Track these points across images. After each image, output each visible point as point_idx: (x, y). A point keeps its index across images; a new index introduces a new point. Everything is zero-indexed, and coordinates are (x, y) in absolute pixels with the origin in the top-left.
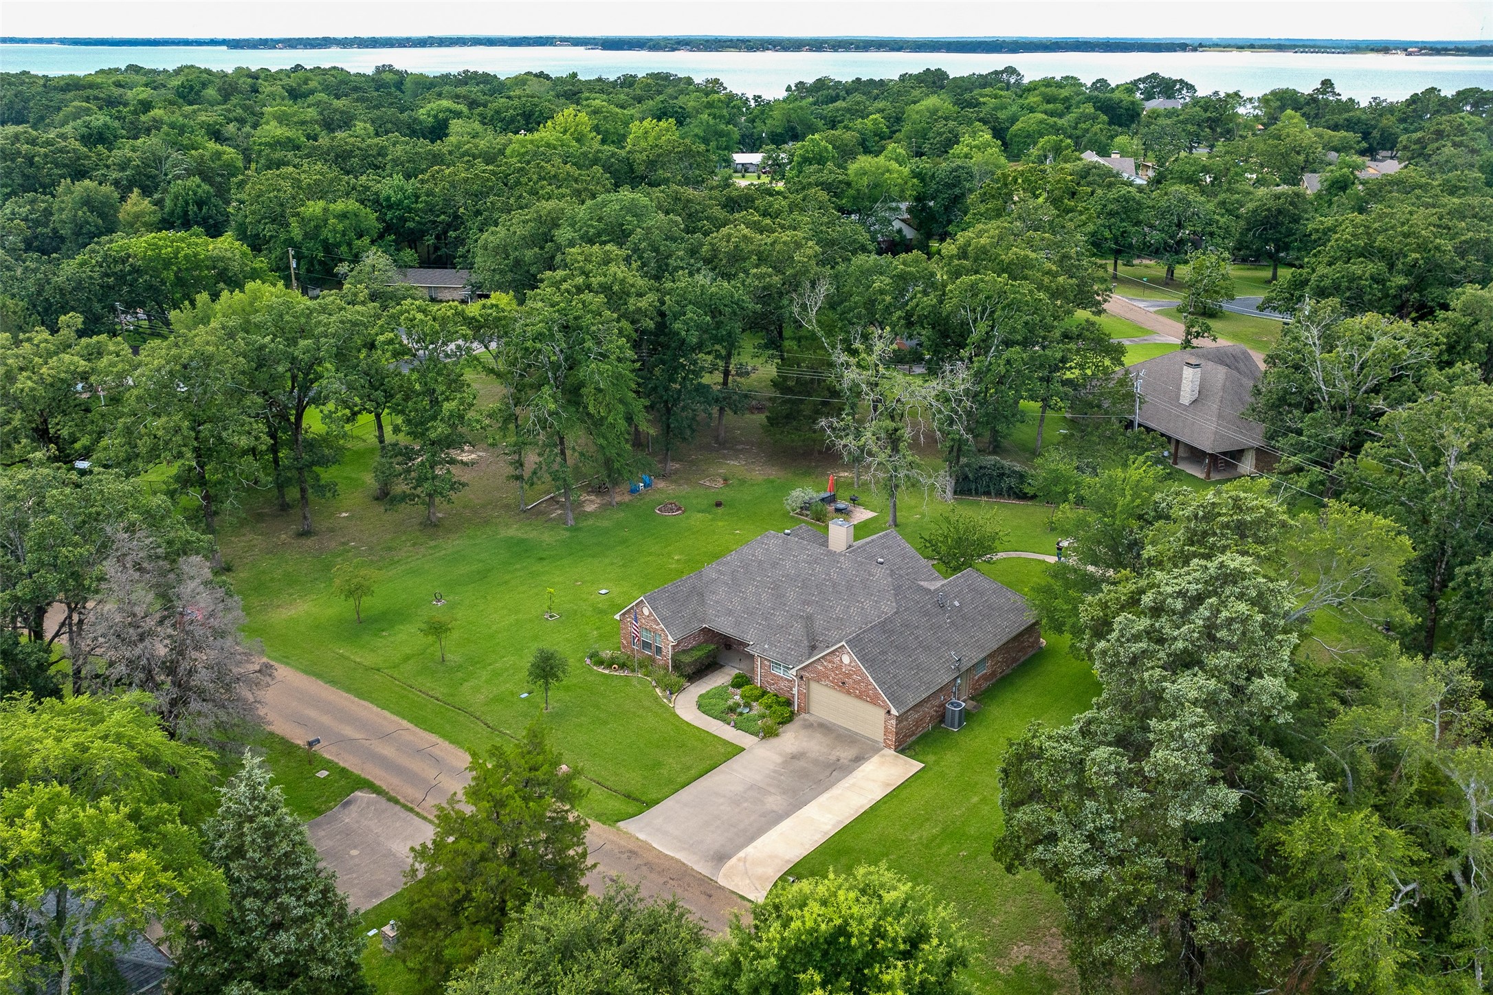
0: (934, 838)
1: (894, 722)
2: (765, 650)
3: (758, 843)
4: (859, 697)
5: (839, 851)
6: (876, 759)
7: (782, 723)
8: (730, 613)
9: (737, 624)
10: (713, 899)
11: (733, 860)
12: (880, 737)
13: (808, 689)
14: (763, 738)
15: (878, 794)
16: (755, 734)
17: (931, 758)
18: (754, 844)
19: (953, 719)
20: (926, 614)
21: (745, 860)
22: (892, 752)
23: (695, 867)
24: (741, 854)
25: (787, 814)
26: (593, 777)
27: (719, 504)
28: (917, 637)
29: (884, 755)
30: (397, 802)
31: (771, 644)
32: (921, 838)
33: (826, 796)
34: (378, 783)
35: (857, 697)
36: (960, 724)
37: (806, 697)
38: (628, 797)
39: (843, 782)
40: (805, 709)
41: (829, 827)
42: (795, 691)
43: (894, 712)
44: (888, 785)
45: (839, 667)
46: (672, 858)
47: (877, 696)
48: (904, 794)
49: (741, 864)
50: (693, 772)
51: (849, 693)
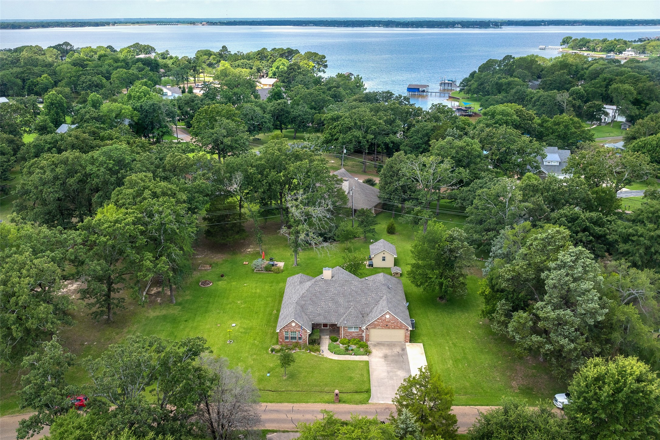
1: (409, 333)
2: (345, 324)
4: (394, 328)
6: (408, 348)
7: (367, 348)
8: (320, 315)
9: (325, 318)
12: (402, 340)
13: (370, 332)
14: (368, 355)
16: (364, 355)
22: (409, 343)
27: (222, 276)
29: (409, 346)
30: (288, 432)
31: (347, 321)
34: (270, 429)
35: (393, 328)
37: (369, 335)
38: (357, 392)
39: (409, 358)
40: (368, 340)
42: (364, 335)
45: (385, 320)
47: (402, 325)
48: (429, 354)
51: (389, 328)
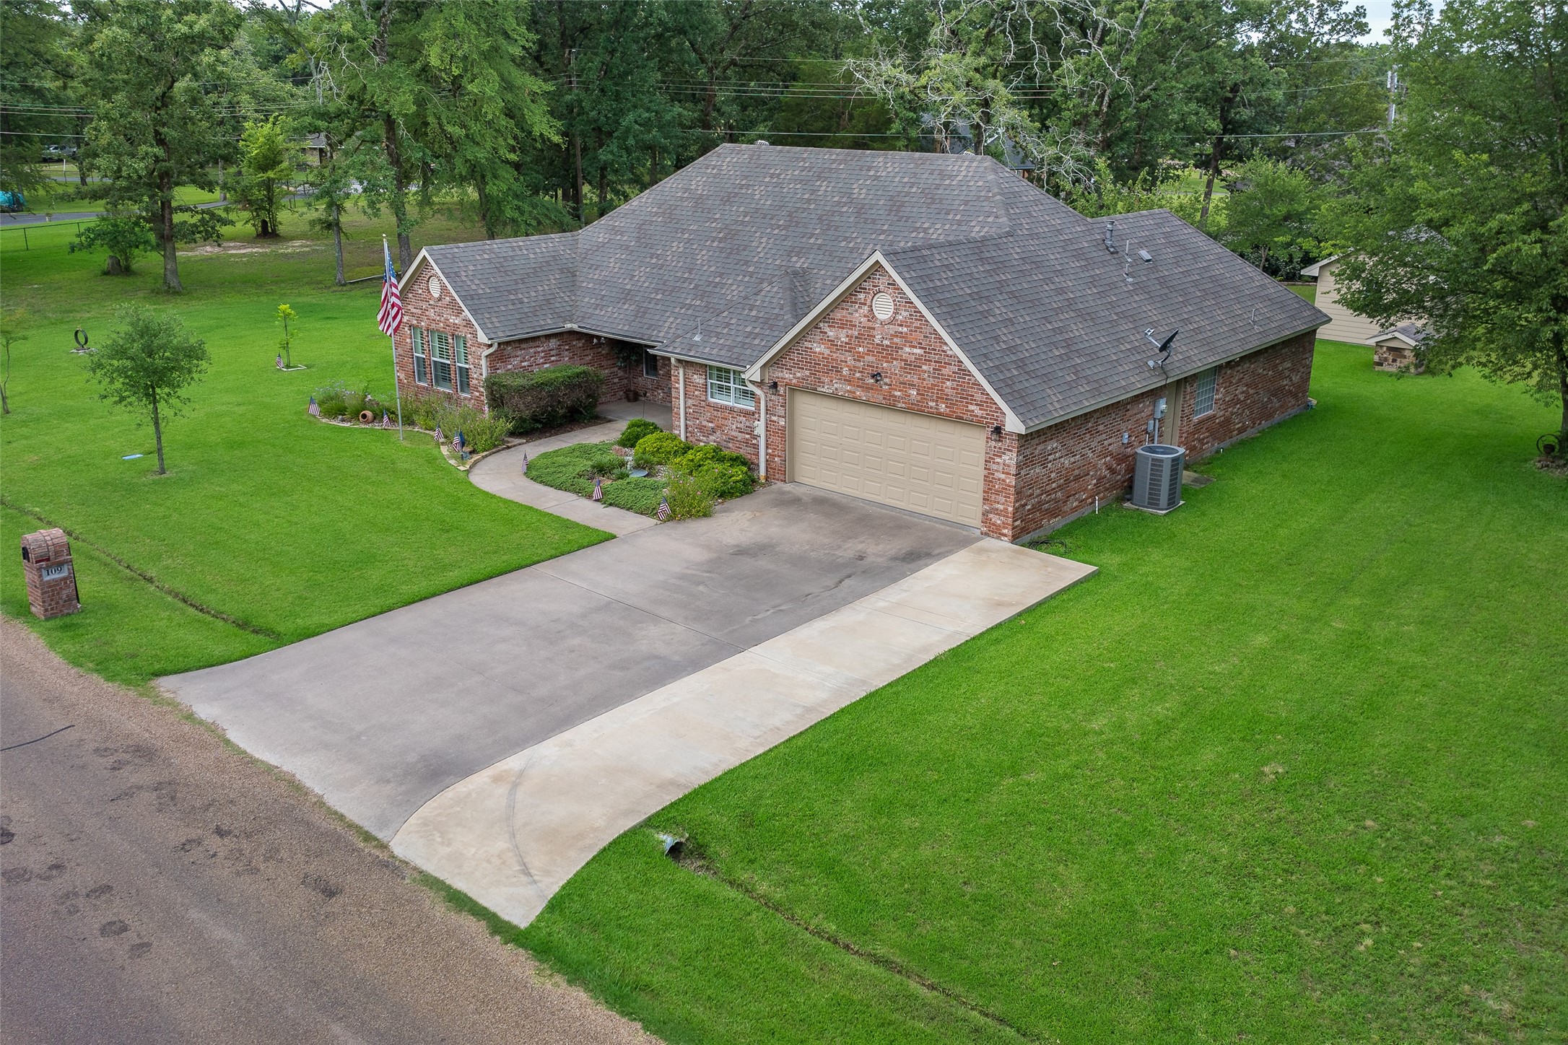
0: (1164, 728)
1: (1011, 459)
2: (692, 346)
3: (584, 734)
5: (849, 758)
6: (962, 556)
7: (725, 494)
10: (336, 904)
11: (480, 780)
12: (970, 511)
13: (791, 416)
14: (671, 518)
15: (973, 623)
16: (650, 512)
17: (1112, 560)
18: (567, 735)
19: (1155, 482)
20: (1078, 254)
21: (517, 781)
22: (1005, 544)
23: (336, 800)
24: (513, 763)
25: (695, 664)
26: (180, 585)
28: (1061, 291)
29: (982, 551)
31: (707, 333)
32: (1120, 726)
33: (819, 625)
35: (912, 409)
36: (1172, 502)
37: (783, 437)
38: (243, 625)
39: (872, 598)
40: (782, 470)
41: (822, 695)
42: (760, 428)
43: (1014, 424)
44: (1000, 604)
45: (866, 335)
46: (269, 769)
47: (966, 390)
48: (1049, 625)
49: (502, 790)
50: (454, 575)
51: (891, 402)
